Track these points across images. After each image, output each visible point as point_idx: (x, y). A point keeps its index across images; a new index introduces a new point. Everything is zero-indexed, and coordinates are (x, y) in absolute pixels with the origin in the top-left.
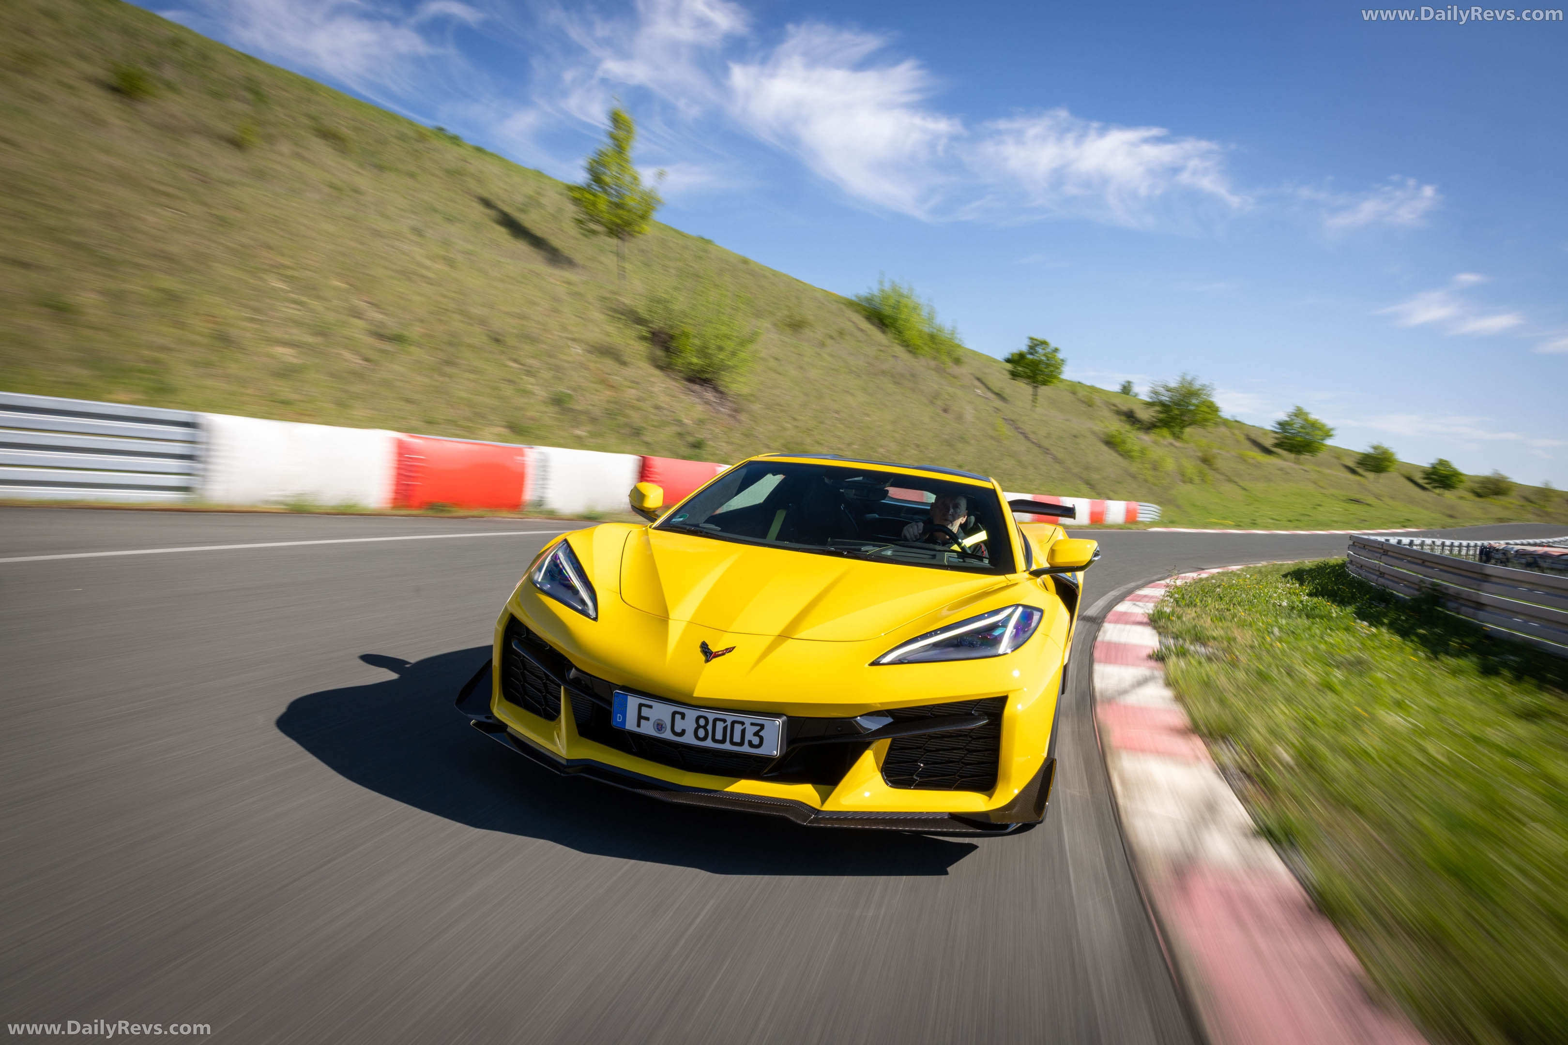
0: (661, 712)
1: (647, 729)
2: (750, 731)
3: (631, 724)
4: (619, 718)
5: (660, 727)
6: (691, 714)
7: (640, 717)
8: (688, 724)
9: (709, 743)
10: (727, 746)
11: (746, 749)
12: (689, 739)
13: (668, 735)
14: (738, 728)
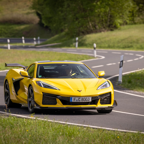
0: (77, 98)
1: (75, 101)
2: (88, 99)
3: (73, 101)
4: (71, 100)
5: (77, 100)
6: (81, 98)
7: (74, 100)
8: (81, 99)
9: (83, 101)
10: (85, 101)
11: (88, 101)
12: (81, 101)
13: (78, 101)
14: (87, 99)
